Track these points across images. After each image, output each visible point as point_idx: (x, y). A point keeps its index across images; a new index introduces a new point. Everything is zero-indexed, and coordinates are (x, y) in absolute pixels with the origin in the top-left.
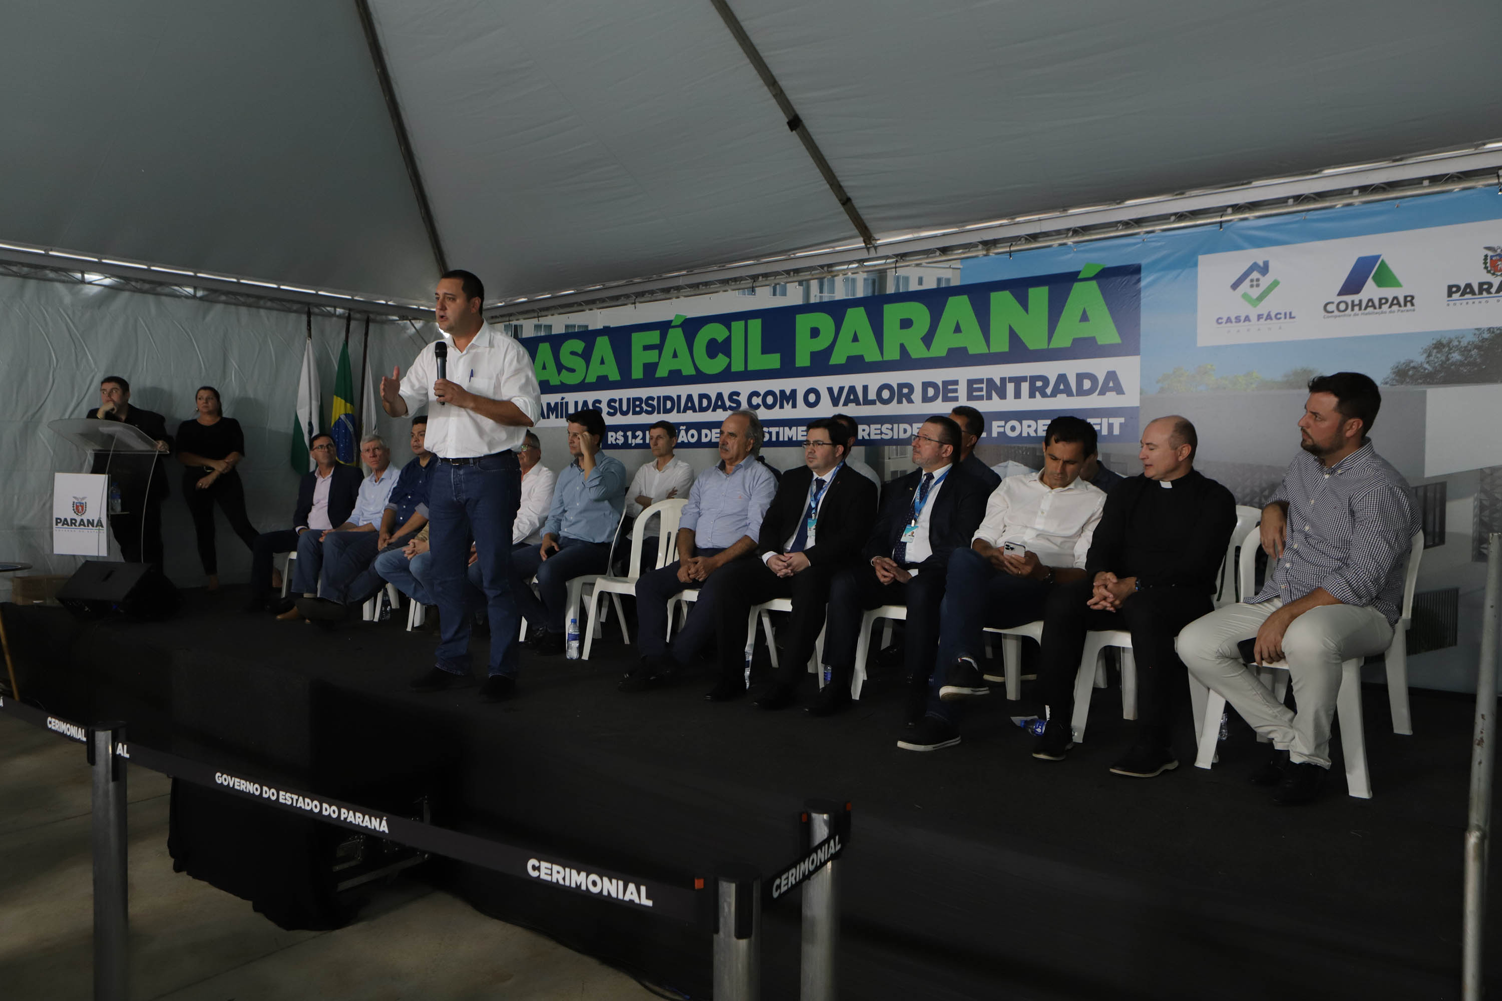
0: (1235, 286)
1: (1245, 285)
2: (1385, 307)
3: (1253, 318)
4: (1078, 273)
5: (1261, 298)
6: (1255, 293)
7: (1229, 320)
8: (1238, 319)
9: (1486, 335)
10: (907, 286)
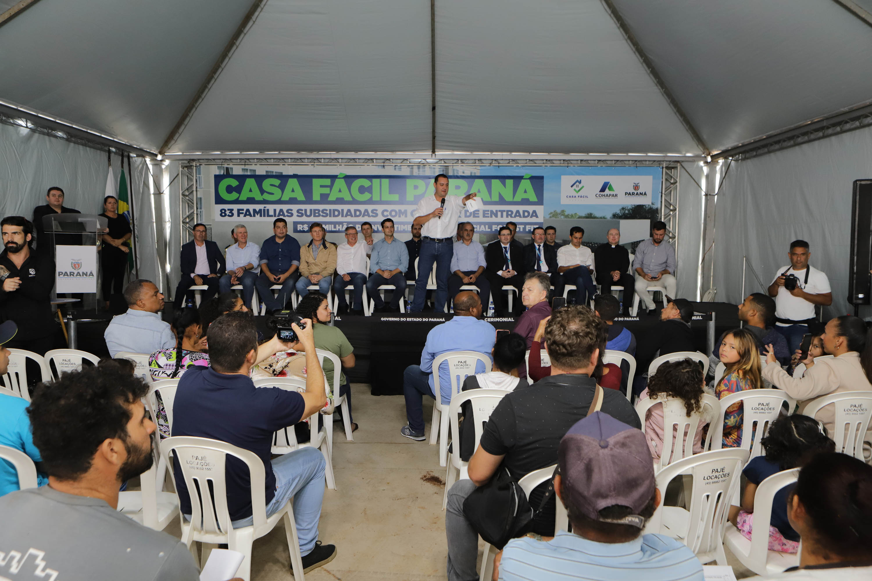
0: (572, 186)
1: (575, 187)
2: (611, 197)
3: (577, 197)
4: (523, 176)
5: (579, 191)
6: (577, 189)
7: (570, 197)
8: (573, 197)
9: (633, 207)
10: (458, 173)
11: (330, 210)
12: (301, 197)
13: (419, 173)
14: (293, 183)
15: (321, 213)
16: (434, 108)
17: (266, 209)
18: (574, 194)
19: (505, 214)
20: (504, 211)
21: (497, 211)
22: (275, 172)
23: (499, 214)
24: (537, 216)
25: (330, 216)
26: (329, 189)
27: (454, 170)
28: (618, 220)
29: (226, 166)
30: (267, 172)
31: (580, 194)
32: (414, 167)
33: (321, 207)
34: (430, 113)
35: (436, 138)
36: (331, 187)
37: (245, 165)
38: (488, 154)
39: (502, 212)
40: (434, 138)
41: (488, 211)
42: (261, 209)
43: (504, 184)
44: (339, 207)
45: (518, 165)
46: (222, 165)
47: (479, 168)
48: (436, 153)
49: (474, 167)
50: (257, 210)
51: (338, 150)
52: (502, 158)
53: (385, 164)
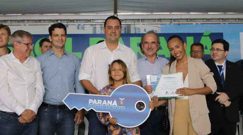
4: (203, 33)
10: (140, 31)
13: (101, 32)
27: (135, 28)
38: (168, 14)
45: (198, 23)
47: (159, 26)
48: (118, 14)
49: (155, 25)
51: (24, 13)
52: (180, 18)
53: (68, 24)
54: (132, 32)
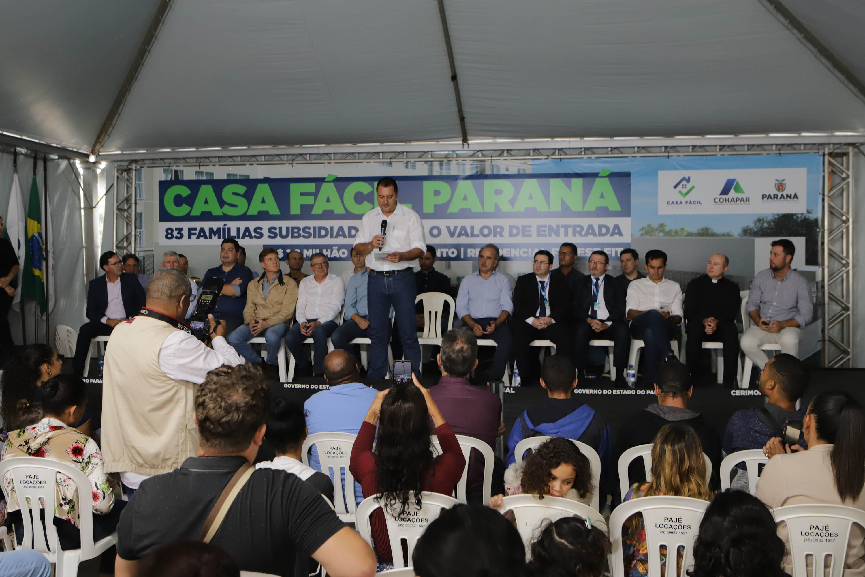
0: (675, 187)
1: (680, 187)
2: (739, 202)
3: (684, 202)
4: (598, 173)
5: (687, 193)
6: (684, 191)
7: (673, 203)
8: (677, 203)
10: (499, 171)
11: (314, 228)
12: (274, 210)
13: (441, 172)
14: (264, 190)
15: (301, 232)
16: (454, 78)
17: (226, 227)
18: (680, 198)
19: (570, 231)
20: (570, 226)
21: (558, 226)
22: (239, 175)
23: (562, 231)
24: (620, 234)
25: (315, 237)
26: (312, 197)
27: (493, 166)
28: (752, 238)
29: (174, 168)
30: (228, 175)
31: (688, 198)
32: (434, 163)
33: (301, 224)
34: (451, 84)
35: (466, 120)
36: (315, 195)
37: (199, 166)
38: (547, 141)
39: (566, 227)
40: (462, 119)
41: (545, 226)
42: (220, 228)
43: (570, 187)
44: (327, 224)
45: (591, 156)
46: (169, 166)
47: (530, 162)
48: (469, 142)
49: (523, 161)
50: (215, 230)
51: (329, 141)
52: (568, 147)
53: (392, 160)
54: (488, 172)
